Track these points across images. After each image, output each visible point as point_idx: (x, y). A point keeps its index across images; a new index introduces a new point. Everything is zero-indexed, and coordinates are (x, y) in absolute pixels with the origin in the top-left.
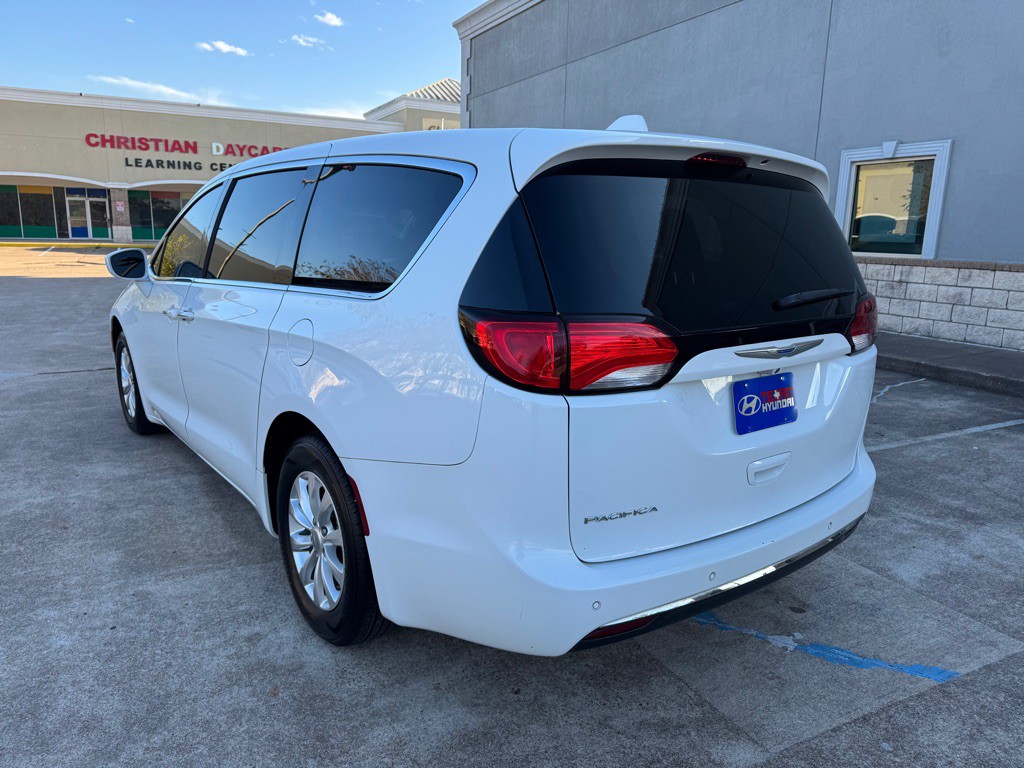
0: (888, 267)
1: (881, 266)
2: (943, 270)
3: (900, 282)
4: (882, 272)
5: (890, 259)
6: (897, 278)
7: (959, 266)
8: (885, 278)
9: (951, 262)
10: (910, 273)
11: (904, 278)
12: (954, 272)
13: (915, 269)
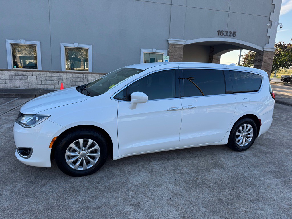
0: (82, 74)
1: (79, 74)
2: (96, 75)
3: (86, 78)
4: (80, 75)
5: (82, 72)
6: (84, 77)
7: (100, 74)
8: (81, 77)
9: (97, 73)
10: (87, 76)
11: (86, 77)
12: (99, 75)
13: (89, 75)
